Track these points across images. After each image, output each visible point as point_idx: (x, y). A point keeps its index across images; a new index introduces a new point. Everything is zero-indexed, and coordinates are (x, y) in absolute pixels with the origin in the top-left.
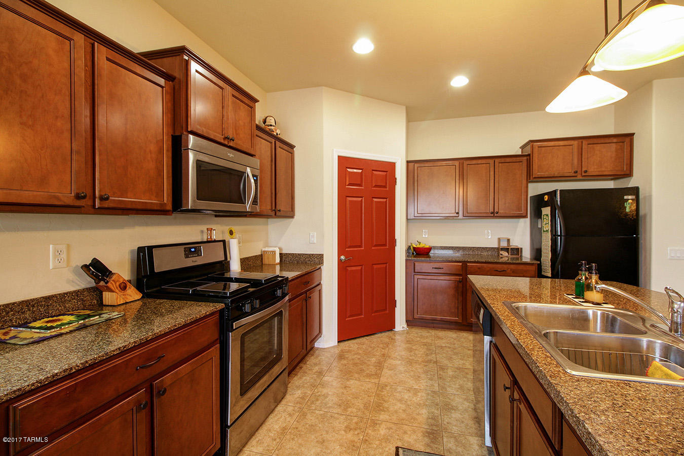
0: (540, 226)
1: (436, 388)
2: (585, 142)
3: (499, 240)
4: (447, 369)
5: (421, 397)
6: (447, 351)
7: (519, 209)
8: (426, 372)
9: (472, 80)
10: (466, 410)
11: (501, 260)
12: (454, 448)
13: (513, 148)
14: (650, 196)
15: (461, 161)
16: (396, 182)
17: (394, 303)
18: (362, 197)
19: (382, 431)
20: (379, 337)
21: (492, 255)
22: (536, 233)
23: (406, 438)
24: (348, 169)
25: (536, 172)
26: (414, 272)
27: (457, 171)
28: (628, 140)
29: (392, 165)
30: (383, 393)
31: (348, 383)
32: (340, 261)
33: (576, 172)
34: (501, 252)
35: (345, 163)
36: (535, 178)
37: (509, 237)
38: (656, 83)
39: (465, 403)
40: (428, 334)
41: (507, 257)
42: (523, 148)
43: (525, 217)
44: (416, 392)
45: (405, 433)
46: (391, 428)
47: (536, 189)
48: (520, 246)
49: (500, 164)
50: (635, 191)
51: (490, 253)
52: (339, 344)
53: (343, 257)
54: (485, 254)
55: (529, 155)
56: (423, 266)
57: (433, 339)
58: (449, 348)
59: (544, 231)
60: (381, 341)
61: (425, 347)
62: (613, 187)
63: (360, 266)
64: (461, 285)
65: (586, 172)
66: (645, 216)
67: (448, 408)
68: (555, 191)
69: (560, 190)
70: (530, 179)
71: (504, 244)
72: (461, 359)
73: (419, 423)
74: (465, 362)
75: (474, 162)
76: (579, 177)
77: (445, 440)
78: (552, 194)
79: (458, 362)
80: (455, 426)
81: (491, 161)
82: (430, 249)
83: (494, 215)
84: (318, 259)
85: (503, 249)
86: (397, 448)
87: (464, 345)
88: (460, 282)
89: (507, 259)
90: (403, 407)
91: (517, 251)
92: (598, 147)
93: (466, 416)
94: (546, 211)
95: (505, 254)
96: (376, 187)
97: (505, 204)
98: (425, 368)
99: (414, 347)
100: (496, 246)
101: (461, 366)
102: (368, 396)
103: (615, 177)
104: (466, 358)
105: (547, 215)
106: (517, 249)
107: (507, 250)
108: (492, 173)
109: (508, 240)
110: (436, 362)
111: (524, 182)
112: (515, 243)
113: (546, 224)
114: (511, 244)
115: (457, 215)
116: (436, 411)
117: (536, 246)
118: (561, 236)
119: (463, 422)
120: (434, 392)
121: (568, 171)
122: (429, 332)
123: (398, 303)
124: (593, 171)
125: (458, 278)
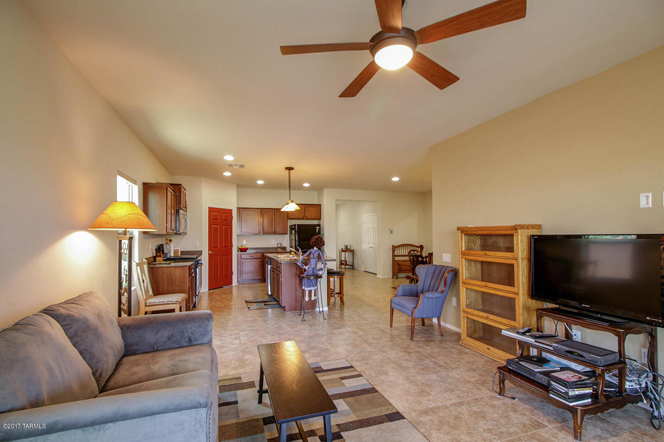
2: (306, 206)
3: (277, 244)
7: (284, 230)
9: (265, 183)
15: (261, 209)
16: (233, 218)
17: (232, 273)
18: (218, 225)
22: (290, 240)
24: (212, 213)
25: (290, 216)
26: (241, 259)
27: (260, 214)
28: (319, 207)
29: (231, 211)
33: (303, 217)
35: (211, 210)
36: (290, 218)
37: (281, 242)
38: (325, 189)
43: (287, 234)
49: (277, 211)
50: (320, 225)
51: (274, 250)
52: (209, 291)
53: (210, 252)
54: (272, 250)
56: (244, 255)
59: (293, 240)
62: (313, 224)
63: (218, 256)
64: (261, 263)
65: (307, 217)
68: (296, 224)
69: (298, 225)
70: (288, 219)
71: (279, 246)
76: (305, 219)
78: (295, 226)
81: (273, 210)
82: (247, 249)
83: (275, 233)
84: (200, 253)
85: (279, 248)
92: (310, 208)
94: (293, 232)
95: (280, 250)
97: (279, 228)
100: (276, 247)
103: (315, 220)
105: (294, 234)
106: (284, 248)
107: (280, 248)
108: (273, 215)
109: (281, 244)
111: (286, 219)
112: (284, 245)
113: (293, 237)
115: (260, 233)
117: (291, 246)
118: (297, 241)
121: (301, 216)
123: (234, 273)
124: (309, 217)
125: (260, 260)
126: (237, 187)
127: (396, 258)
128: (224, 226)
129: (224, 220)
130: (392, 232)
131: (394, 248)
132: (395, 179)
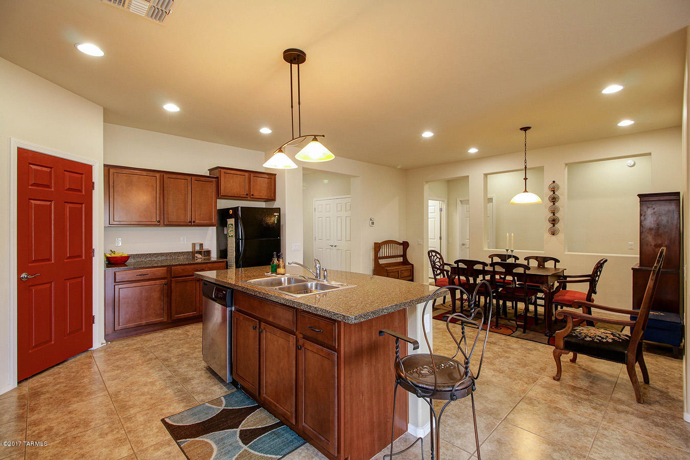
0: (225, 233)
1: (169, 374)
2: (252, 176)
3: (194, 245)
4: (170, 359)
5: (159, 384)
6: (162, 347)
7: (210, 219)
8: (152, 368)
10: (201, 376)
11: (196, 261)
12: (205, 398)
13: (203, 170)
14: (285, 214)
15: (162, 174)
16: (93, 187)
17: (91, 320)
18: (51, 201)
19: (141, 418)
20: (76, 361)
21: (187, 259)
22: (222, 238)
23: (165, 411)
24: (31, 166)
25: (222, 192)
26: (115, 282)
27: (158, 182)
28: (273, 177)
29: (89, 168)
30: (120, 398)
31: (70, 408)
32: (20, 280)
33: (247, 195)
34: (196, 255)
36: (222, 196)
37: (201, 242)
39: (198, 372)
40: (133, 342)
41: (201, 258)
42: (210, 170)
43: (212, 226)
44: (153, 384)
45: (162, 409)
46: (148, 413)
47: (223, 204)
48: (209, 249)
49: (196, 182)
50: (278, 210)
51: (185, 256)
52: (20, 385)
54: (182, 257)
55: (217, 178)
56: (124, 274)
57: (142, 343)
58: (163, 344)
59: (229, 236)
60: (82, 363)
61: (138, 351)
62: (264, 207)
63: (49, 283)
64: (166, 287)
65: (252, 195)
66: (283, 225)
67: (186, 380)
68: (238, 207)
69: (241, 207)
70: (218, 196)
71: (197, 248)
72: (177, 348)
73: (170, 399)
74: (182, 349)
75: (174, 176)
76: (249, 199)
77: (196, 397)
78: (235, 209)
79: (176, 351)
80: (199, 387)
81: (189, 178)
82: (128, 258)
83: (191, 223)
85: (197, 252)
86: (163, 420)
87: (174, 338)
88: (165, 284)
89: (201, 260)
90: (149, 396)
91: (208, 253)
92: (258, 180)
93: (203, 378)
94: (231, 221)
95: (199, 256)
96: (69, 191)
97: (200, 214)
98: (149, 366)
99: (127, 355)
100: (190, 250)
101: (180, 353)
102: (106, 406)
103: (267, 200)
104: (181, 346)
105: (232, 225)
107: (200, 253)
108: (190, 188)
109: (201, 245)
110: (157, 358)
111: (214, 198)
113: (230, 231)
114: (204, 248)
115: (159, 224)
116: (178, 387)
117: (223, 248)
118: (242, 239)
119: (202, 383)
120: (170, 377)
121: (243, 193)
122: (133, 340)
123: (96, 320)
124: (256, 195)
125: (163, 281)
126: (105, 120)
127: (382, 262)
128: (68, 206)
129: (69, 189)
130: (373, 223)
131: (377, 247)
132: (428, 134)
